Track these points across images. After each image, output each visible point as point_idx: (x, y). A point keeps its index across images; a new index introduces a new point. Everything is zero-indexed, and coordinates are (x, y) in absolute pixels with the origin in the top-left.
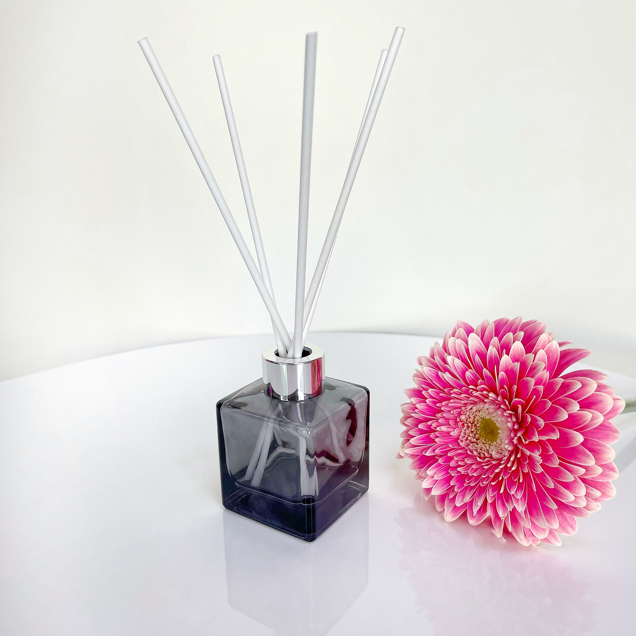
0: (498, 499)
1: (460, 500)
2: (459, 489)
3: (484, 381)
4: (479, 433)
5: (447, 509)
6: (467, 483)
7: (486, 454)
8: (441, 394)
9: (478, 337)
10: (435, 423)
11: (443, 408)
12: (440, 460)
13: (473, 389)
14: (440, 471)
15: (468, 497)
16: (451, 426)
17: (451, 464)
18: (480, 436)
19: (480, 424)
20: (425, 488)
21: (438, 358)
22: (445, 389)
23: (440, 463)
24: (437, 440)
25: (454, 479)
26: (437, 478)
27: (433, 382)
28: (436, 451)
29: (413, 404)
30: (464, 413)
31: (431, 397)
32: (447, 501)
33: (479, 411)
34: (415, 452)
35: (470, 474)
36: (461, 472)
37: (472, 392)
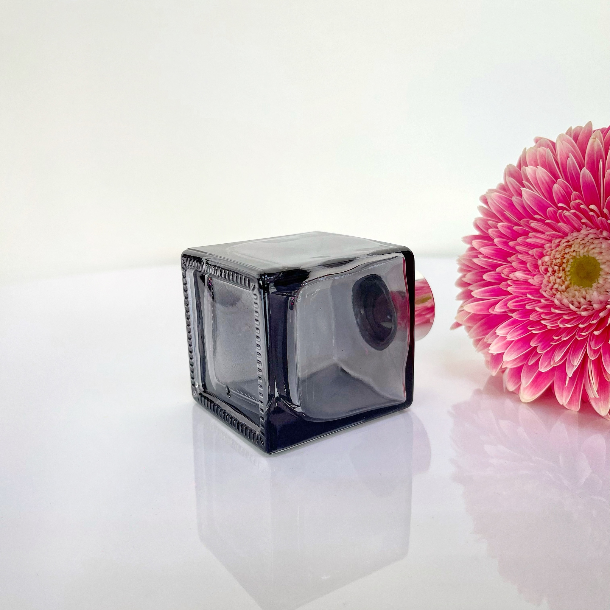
0: (605, 354)
2: (544, 350)
3: (581, 193)
4: (569, 280)
5: (526, 381)
6: (555, 341)
7: (582, 300)
8: (515, 228)
9: (570, 138)
10: (507, 270)
11: (518, 248)
12: (515, 316)
13: (563, 209)
14: (514, 330)
15: (558, 357)
16: (529, 271)
17: (533, 317)
18: (571, 284)
19: (571, 268)
20: (493, 354)
21: (512, 179)
22: (521, 220)
23: (515, 319)
24: (509, 289)
25: (536, 338)
26: (510, 338)
27: (504, 212)
28: (508, 305)
29: (473, 249)
30: (548, 253)
31: (501, 235)
32: (525, 371)
33: (570, 246)
34: (478, 311)
35: (561, 326)
36: (547, 325)
37: (562, 212)
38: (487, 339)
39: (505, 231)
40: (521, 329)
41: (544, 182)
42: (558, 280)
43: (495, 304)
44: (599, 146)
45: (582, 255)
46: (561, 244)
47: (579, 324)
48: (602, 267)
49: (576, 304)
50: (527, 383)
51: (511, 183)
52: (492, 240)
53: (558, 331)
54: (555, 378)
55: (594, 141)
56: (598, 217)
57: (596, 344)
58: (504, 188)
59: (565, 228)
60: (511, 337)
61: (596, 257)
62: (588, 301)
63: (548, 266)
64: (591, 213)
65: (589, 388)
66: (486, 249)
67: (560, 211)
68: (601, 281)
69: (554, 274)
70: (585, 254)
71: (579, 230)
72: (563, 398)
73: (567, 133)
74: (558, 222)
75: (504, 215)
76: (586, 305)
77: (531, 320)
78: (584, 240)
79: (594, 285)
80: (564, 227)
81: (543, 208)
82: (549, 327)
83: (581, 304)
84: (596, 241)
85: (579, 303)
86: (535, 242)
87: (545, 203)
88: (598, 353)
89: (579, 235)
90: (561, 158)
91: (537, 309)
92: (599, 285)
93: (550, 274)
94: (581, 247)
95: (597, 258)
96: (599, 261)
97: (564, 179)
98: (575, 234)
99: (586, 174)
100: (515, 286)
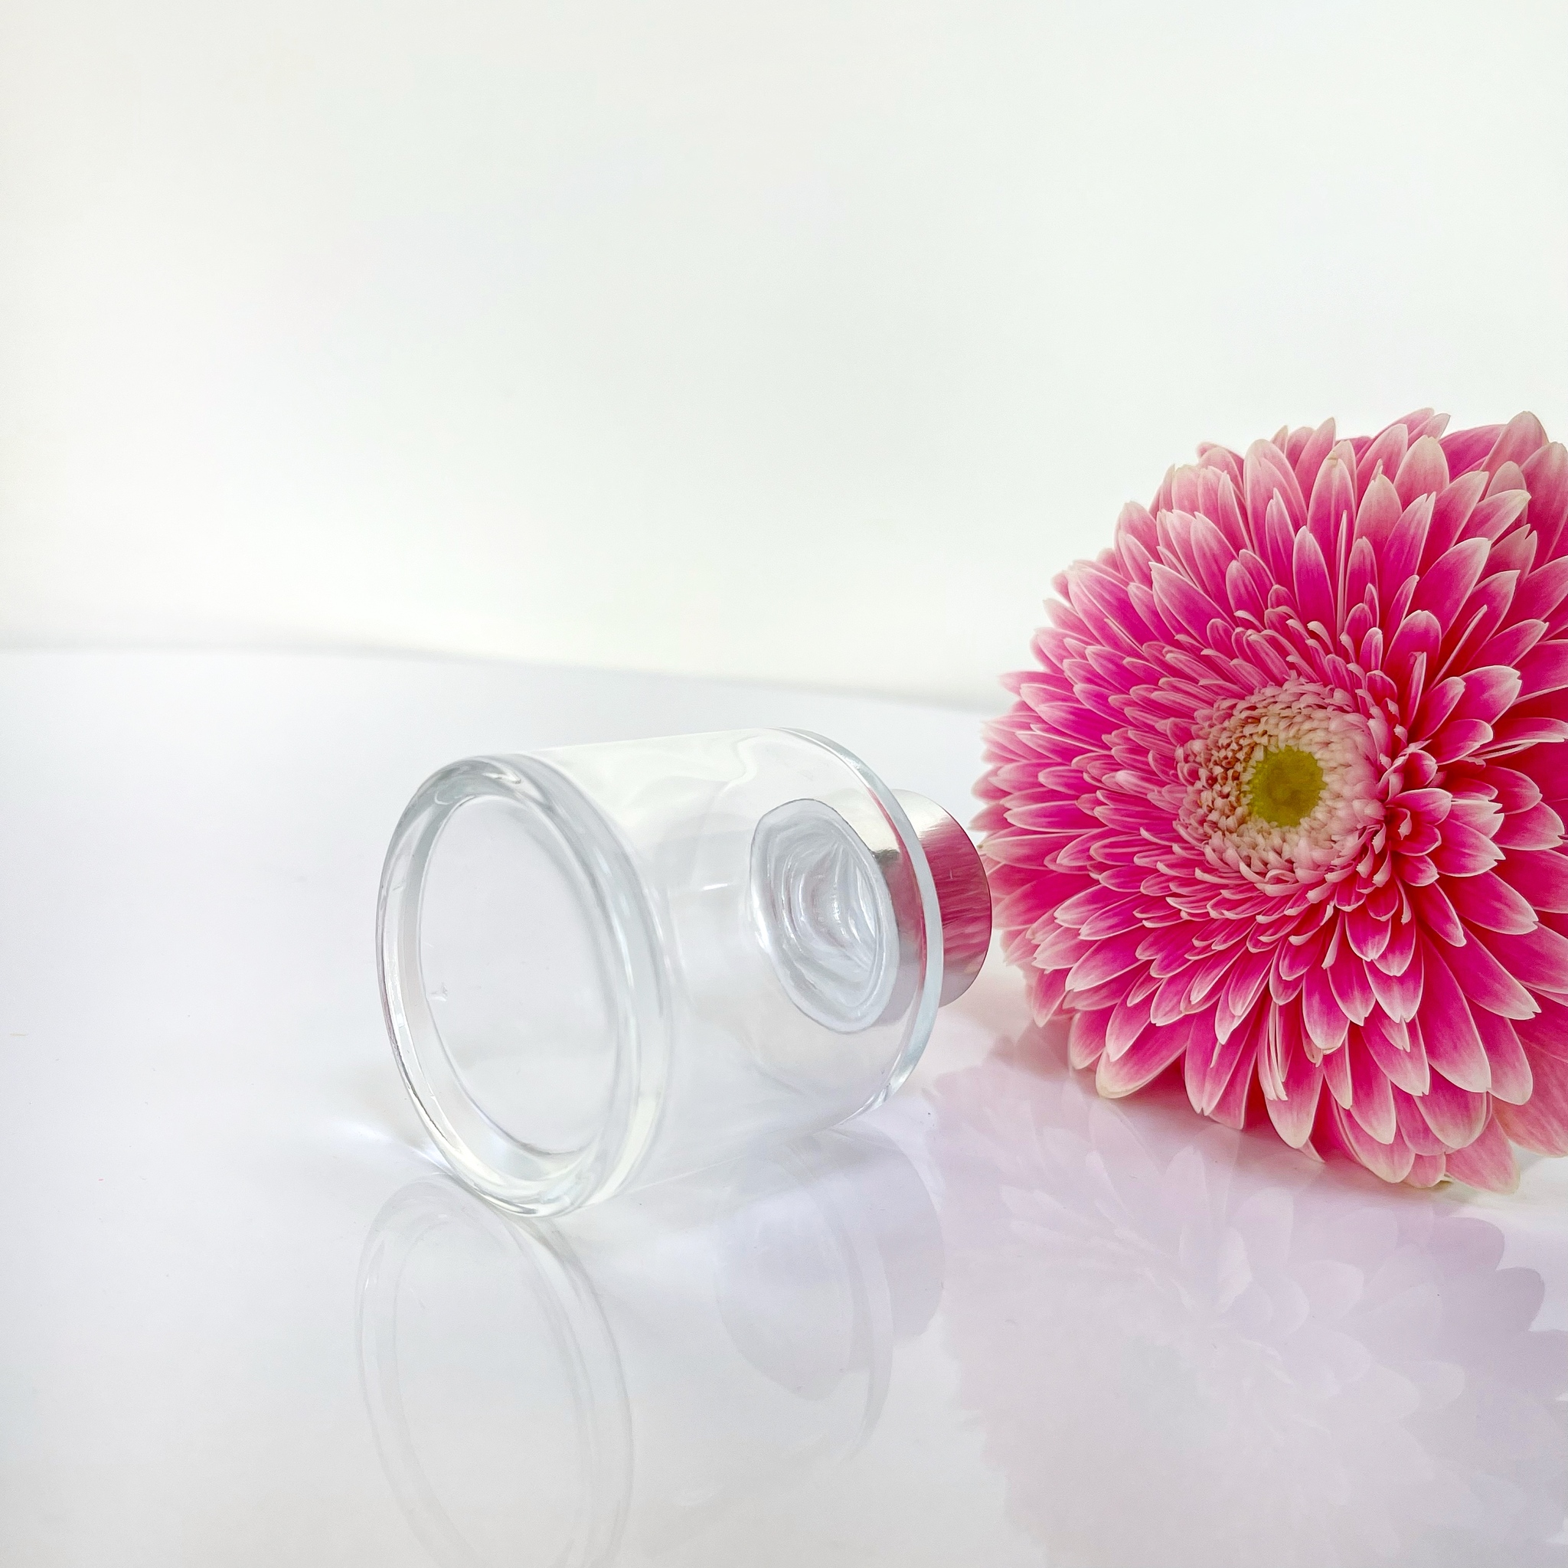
0: (1310, 995)
1: (1167, 1009)
2: (1169, 972)
3: (1290, 588)
4: (1248, 805)
5: (1117, 1044)
6: (1196, 951)
7: (1272, 857)
8: (1128, 661)
9: (1280, 452)
10: (1097, 763)
11: (1129, 712)
12: (1103, 879)
13: (1247, 624)
14: (1102, 914)
15: (1199, 992)
16: (1153, 773)
17: (1147, 888)
18: (1250, 814)
19: (1255, 774)
20: (1044, 970)
21: (1132, 540)
22: (1145, 644)
23: (1105, 888)
24: (1099, 812)
25: (1150, 939)
26: (1088, 935)
27: (1106, 620)
28: (1092, 852)
29: (1024, 706)
30: (1201, 733)
31: (1092, 678)
32: (1118, 1020)
33: (1257, 720)
34: (1019, 860)
35: (1213, 914)
36: (1180, 910)
37: (1244, 633)
38: (1034, 933)
39: (1102, 665)
40: (1115, 915)
41: (1208, 554)
42: (1219, 802)
43: (1058, 845)
44: (1343, 478)
45: (1282, 745)
46: (1235, 712)
47: (1259, 914)
48: (1326, 779)
49: (1257, 865)
50: (1119, 1051)
51: (1129, 550)
52: (1069, 686)
53: (1205, 927)
54: (1188, 1044)
55: (1334, 466)
56: (1328, 652)
57: (1292, 967)
58: (1114, 562)
59: (1249, 673)
60: (1088, 932)
61: (1315, 753)
62: (1286, 861)
63: (1200, 764)
64: (1311, 642)
65: (1266, 1076)
66: (1052, 707)
67: (1239, 630)
68: (1320, 813)
69: (1211, 786)
70: (1291, 743)
71: (1280, 683)
72: (1203, 1095)
73: (1274, 441)
74: (1232, 657)
75: (1103, 628)
76: (1283, 869)
77: (1143, 894)
78: (1290, 707)
79: (1305, 822)
80: (1245, 670)
81: (1197, 616)
82: (1184, 916)
83: (1268, 866)
84: (1319, 714)
85: (1266, 864)
86: (1174, 702)
87: (1203, 605)
88: (1294, 990)
89: (1279, 694)
90: (1253, 500)
91: (1161, 867)
92: (1315, 824)
93: (1203, 786)
94: (1283, 724)
95: (1317, 756)
96: (1321, 764)
97: (1257, 552)
98: (1270, 691)
99: (1307, 543)
100: (1112, 806)
